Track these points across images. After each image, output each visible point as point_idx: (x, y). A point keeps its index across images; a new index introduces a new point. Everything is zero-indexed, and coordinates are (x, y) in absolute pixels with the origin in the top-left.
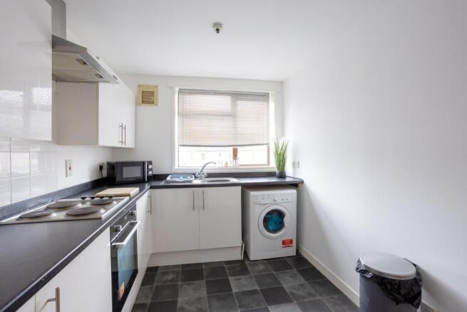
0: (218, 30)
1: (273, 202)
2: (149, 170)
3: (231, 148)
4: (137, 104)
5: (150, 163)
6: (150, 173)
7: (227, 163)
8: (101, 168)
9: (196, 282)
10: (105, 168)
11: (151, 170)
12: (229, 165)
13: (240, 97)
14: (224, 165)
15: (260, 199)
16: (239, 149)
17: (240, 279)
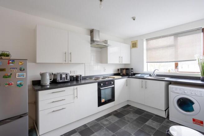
0: (134, 19)
1: (183, 93)
2: (131, 71)
3: (174, 63)
4: (131, 48)
5: (132, 69)
6: (132, 72)
7: (169, 70)
8: (118, 70)
9: (137, 115)
10: (120, 70)
11: (133, 71)
12: (171, 72)
13: (181, 35)
14: (168, 72)
15: (174, 90)
16: (179, 63)
17: (154, 122)
